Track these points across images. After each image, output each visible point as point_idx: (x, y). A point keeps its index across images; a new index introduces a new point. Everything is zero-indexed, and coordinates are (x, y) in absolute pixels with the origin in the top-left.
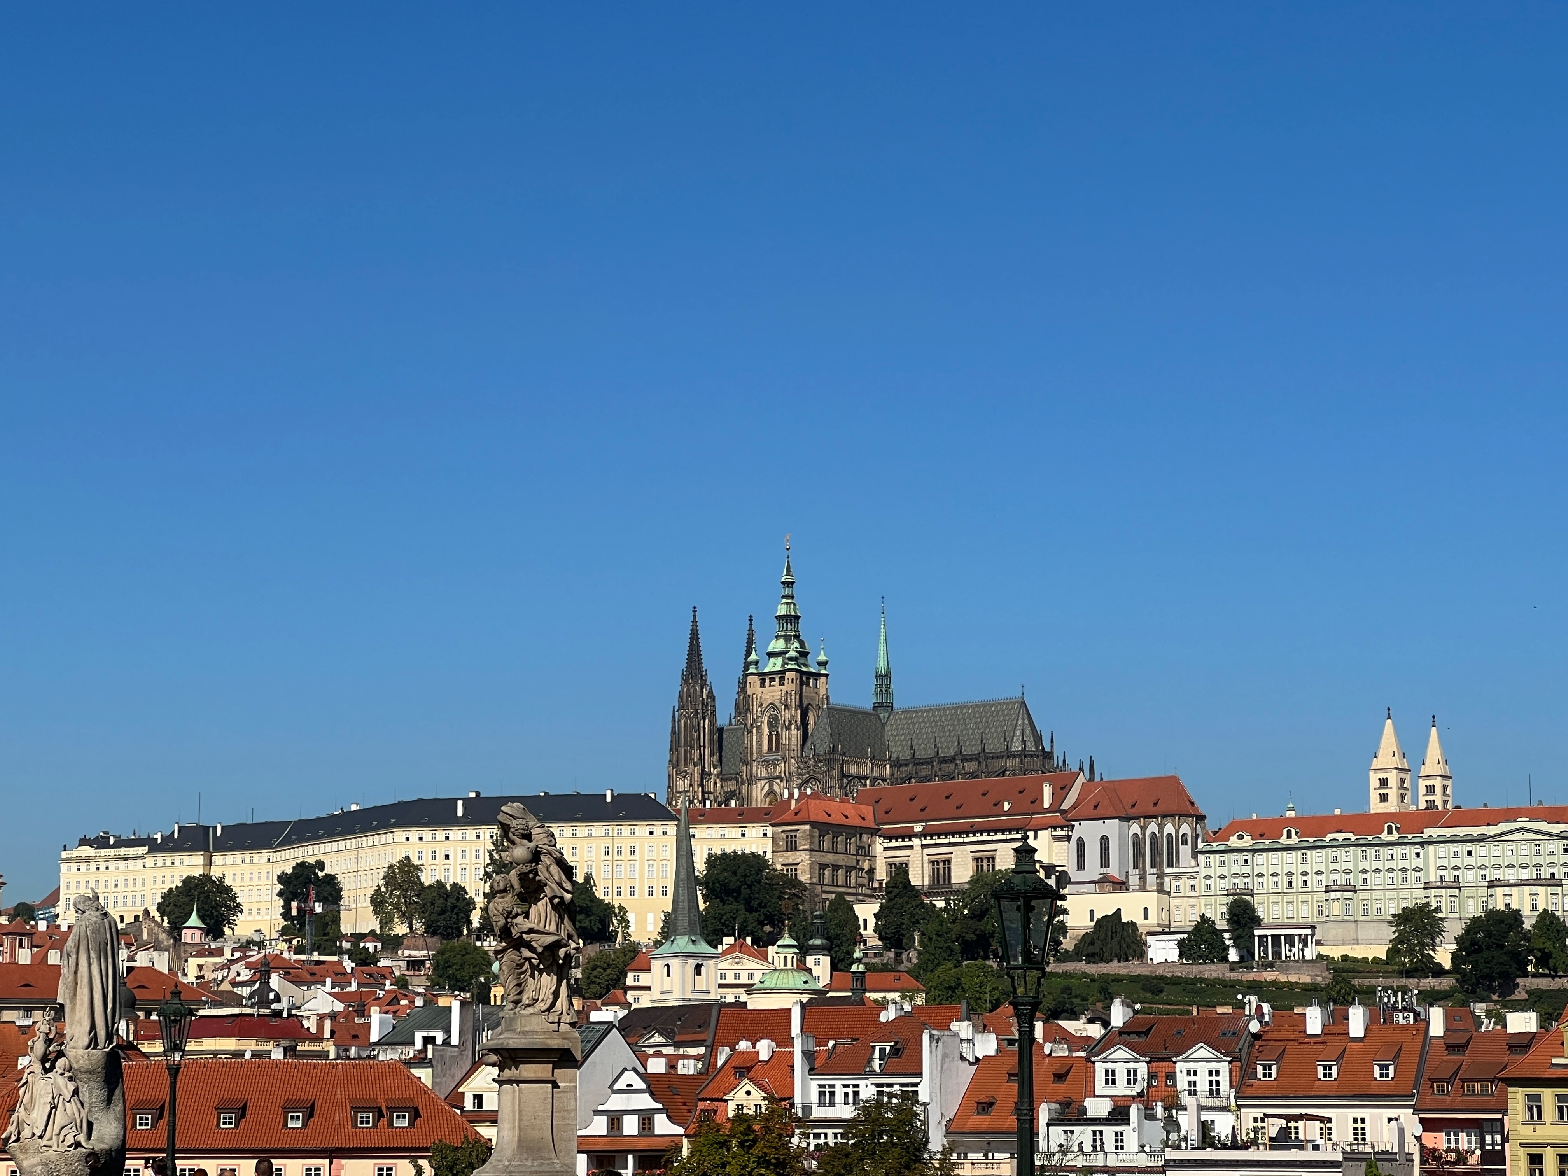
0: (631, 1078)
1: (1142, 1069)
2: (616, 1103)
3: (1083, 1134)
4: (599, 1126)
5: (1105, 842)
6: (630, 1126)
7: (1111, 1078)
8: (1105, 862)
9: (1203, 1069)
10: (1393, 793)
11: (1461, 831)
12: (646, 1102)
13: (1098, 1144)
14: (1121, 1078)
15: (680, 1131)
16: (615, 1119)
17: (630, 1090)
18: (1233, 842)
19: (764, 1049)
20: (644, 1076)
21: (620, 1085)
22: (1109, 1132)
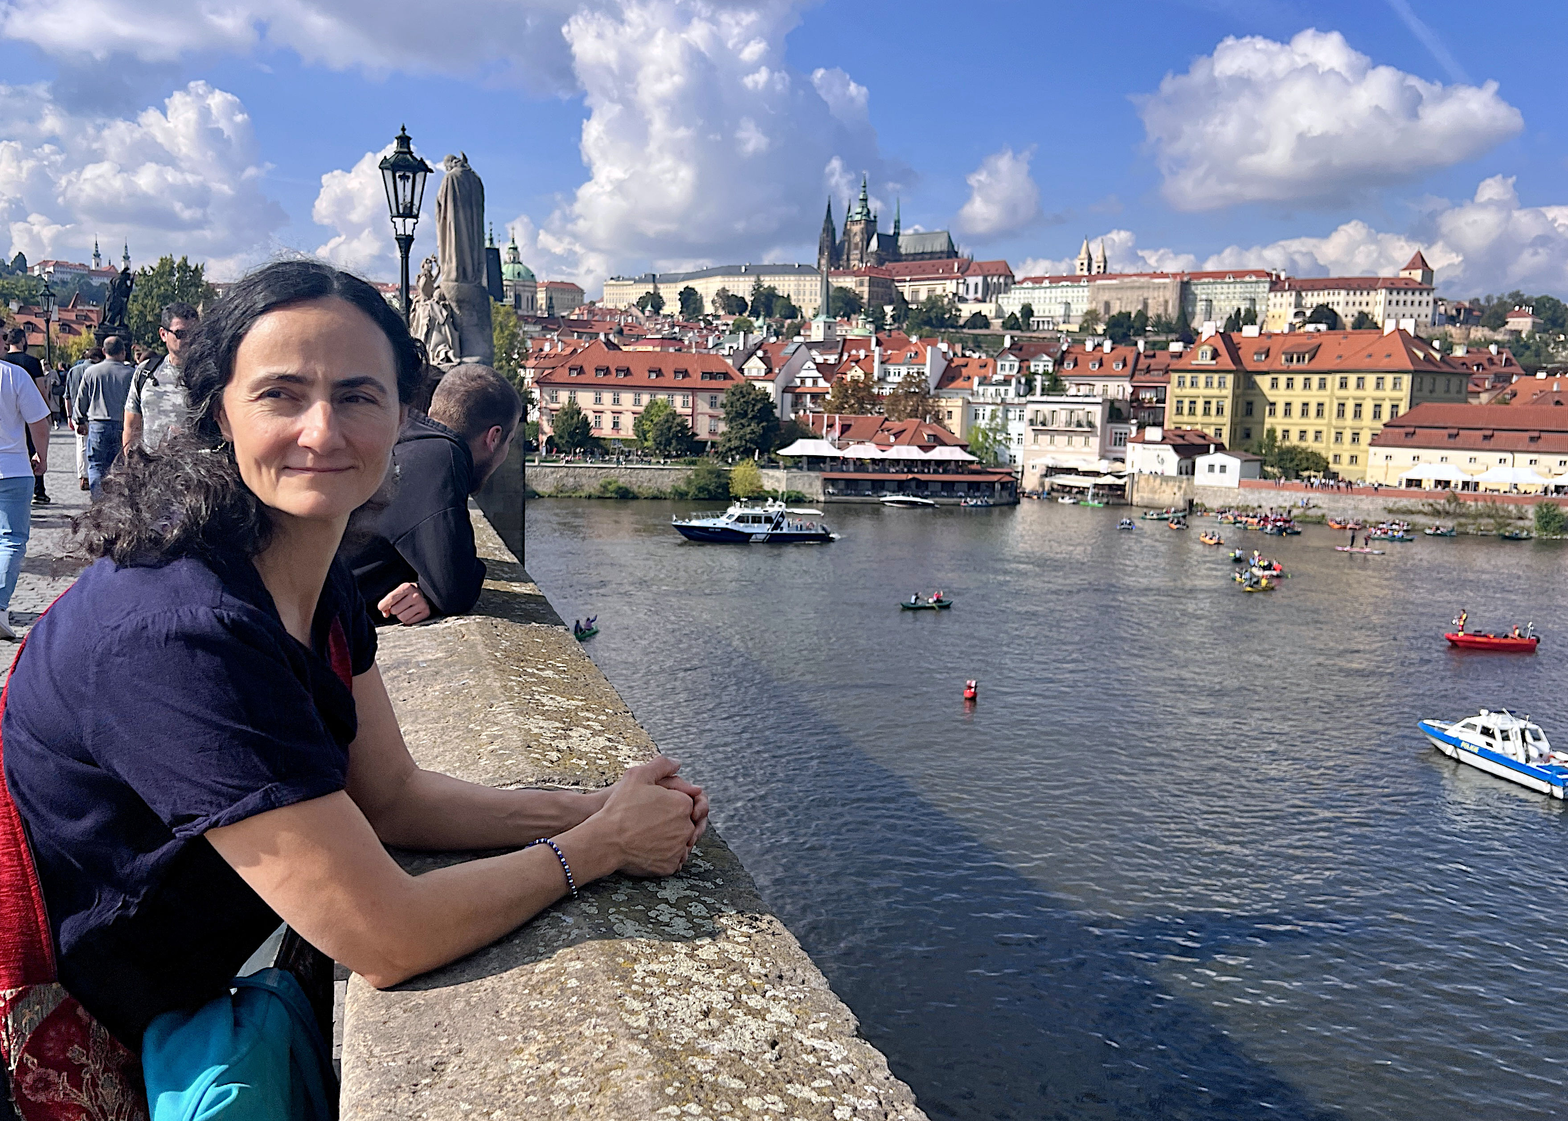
0: (809, 363)
1: (1017, 364)
2: (803, 374)
3: (992, 389)
4: (797, 383)
5: (976, 284)
6: (809, 383)
7: (1003, 367)
8: (976, 292)
9: (1041, 364)
10: (1085, 267)
12: (816, 374)
13: (997, 393)
14: (1007, 367)
15: (828, 385)
16: (803, 380)
17: (809, 369)
18: (1025, 285)
19: (862, 354)
20: (816, 364)
21: (805, 367)
22: (1002, 389)
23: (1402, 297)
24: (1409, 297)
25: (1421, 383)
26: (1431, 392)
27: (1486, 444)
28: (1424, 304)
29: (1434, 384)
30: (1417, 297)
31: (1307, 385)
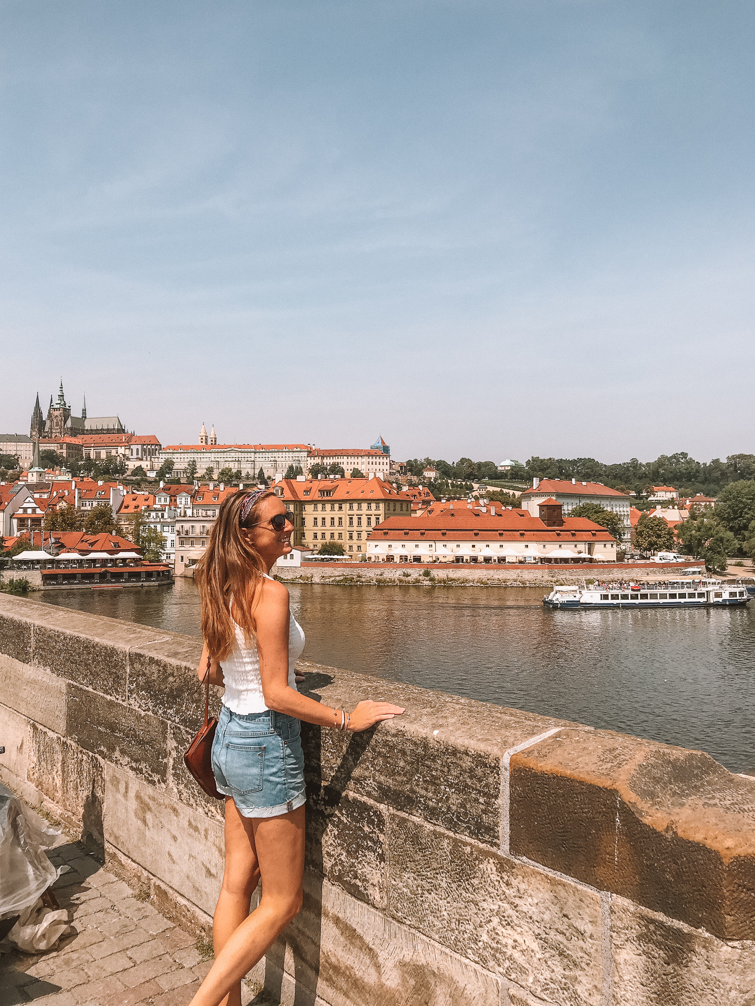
0: (29, 499)
1: (168, 499)
2: (25, 505)
4: (21, 511)
5: (138, 450)
6: (29, 511)
7: (160, 500)
8: (137, 454)
9: (184, 498)
10: (204, 441)
11: (219, 450)
12: (34, 505)
13: (157, 517)
14: (163, 500)
15: (43, 513)
16: (25, 509)
17: (29, 502)
18: (168, 451)
19: (66, 492)
20: (33, 499)
21: (27, 501)
22: (160, 513)
23: (374, 460)
24: (378, 460)
25: (389, 506)
26: (394, 510)
27: (423, 538)
28: (385, 464)
29: (395, 506)
30: (381, 460)
31: (332, 509)
